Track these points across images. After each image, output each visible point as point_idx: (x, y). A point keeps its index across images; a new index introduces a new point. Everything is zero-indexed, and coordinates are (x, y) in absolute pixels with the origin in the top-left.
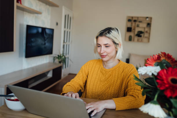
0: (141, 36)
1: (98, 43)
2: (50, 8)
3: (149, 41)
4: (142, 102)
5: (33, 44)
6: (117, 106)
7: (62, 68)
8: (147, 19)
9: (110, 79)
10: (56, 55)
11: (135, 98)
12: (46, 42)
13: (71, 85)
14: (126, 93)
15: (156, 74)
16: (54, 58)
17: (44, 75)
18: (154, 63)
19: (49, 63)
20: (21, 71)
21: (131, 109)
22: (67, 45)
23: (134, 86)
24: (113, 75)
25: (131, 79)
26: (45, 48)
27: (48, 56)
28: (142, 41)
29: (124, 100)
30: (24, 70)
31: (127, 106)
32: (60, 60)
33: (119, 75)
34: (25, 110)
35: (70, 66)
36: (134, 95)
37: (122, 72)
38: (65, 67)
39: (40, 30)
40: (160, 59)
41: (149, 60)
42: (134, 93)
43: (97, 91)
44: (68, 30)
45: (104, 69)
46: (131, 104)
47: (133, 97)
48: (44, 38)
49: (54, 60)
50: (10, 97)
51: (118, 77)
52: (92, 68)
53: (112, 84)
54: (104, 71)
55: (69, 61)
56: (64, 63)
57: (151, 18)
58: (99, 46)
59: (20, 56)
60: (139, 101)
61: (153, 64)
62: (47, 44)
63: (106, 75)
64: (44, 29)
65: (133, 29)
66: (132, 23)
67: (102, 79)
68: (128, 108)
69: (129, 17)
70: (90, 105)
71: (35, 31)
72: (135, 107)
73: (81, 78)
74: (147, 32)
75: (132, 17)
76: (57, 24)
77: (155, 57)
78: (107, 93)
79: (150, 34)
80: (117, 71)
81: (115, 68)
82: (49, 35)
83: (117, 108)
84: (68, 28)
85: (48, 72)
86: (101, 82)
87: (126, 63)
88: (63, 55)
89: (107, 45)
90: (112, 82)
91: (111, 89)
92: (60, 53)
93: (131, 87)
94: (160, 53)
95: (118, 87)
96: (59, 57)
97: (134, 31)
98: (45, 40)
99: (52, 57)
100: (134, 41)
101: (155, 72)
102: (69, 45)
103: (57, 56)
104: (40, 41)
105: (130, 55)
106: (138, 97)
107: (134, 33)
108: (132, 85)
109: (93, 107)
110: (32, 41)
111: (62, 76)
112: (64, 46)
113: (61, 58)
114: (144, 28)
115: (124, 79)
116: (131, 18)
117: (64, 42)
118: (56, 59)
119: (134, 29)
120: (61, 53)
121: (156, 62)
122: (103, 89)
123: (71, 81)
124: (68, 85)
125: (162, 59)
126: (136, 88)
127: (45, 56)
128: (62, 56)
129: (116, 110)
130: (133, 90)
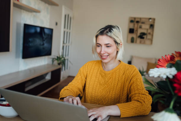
0: (143, 38)
1: (98, 43)
2: (50, 7)
3: (152, 43)
4: (148, 107)
5: (31, 44)
6: (122, 113)
7: (61, 70)
8: (151, 20)
9: (110, 82)
10: (55, 56)
11: (142, 103)
12: (45, 42)
13: (69, 89)
14: (130, 98)
15: (171, 77)
16: (53, 60)
17: (42, 77)
18: (167, 64)
19: (48, 65)
20: (18, 73)
21: (138, 116)
22: (66, 46)
23: (138, 90)
24: (113, 78)
25: (133, 83)
26: (44, 48)
27: (46, 57)
28: (144, 43)
29: (130, 106)
30: (21, 71)
31: (133, 112)
32: (59, 62)
33: (120, 77)
34: (18, 116)
35: (70, 68)
36: (139, 100)
37: (123, 74)
38: (65, 69)
39: (38, 30)
40: (174, 59)
41: (160, 60)
42: (139, 97)
43: (96, 95)
44: (68, 30)
45: (104, 72)
46: (137, 110)
47: (139, 102)
48: (43, 38)
49: (53, 61)
50: (2, 102)
51: (119, 80)
52: (90, 70)
53: (112, 87)
54: (103, 73)
55: (69, 63)
56: (64, 65)
57: (154, 19)
58: (99, 46)
59: (17, 56)
60: (146, 107)
61: (165, 66)
62: (46, 45)
63: (105, 78)
64: (42, 29)
65: (135, 30)
66: (134, 25)
67: (101, 82)
68: (134, 115)
69: (132, 18)
70: (92, 112)
71: (33, 31)
72: (142, 113)
73: (80, 81)
74: (149, 34)
75: (135, 18)
76: (57, 24)
77: (167, 58)
78: (107, 98)
79: (152, 35)
80: (117, 73)
81: (115, 70)
82: (48, 35)
83: (121, 115)
84: (67, 28)
85: (46, 74)
86: (101, 85)
87: (128, 64)
88: (63, 57)
89: (108, 45)
90: (112, 85)
91: (111, 93)
92: (59, 54)
93: (135, 91)
94: (175, 53)
95: (119, 91)
96: (58, 58)
97: (136, 32)
98: (43, 40)
99: (50, 58)
100: (136, 42)
101: (170, 74)
102: (69, 46)
103: (56, 58)
104: (38, 42)
105: (132, 57)
106: (144, 102)
107: (137, 35)
108: (135, 89)
109: (96, 114)
110: (29, 41)
111: (61, 78)
112: (63, 47)
113: (60, 60)
114: (147, 30)
115: (125, 82)
116: (133, 19)
117: (64, 43)
118: (55, 60)
119: (137, 31)
120: (61, 54)
121: (168, 63)
122: (103, 93)
123: (69, 85)
124: (65, 89)
125: (176, 59)
126: (140, 92)
127: (43, 57)
128: (61, 57)
129: (121, 117)
130: (137, 95)
